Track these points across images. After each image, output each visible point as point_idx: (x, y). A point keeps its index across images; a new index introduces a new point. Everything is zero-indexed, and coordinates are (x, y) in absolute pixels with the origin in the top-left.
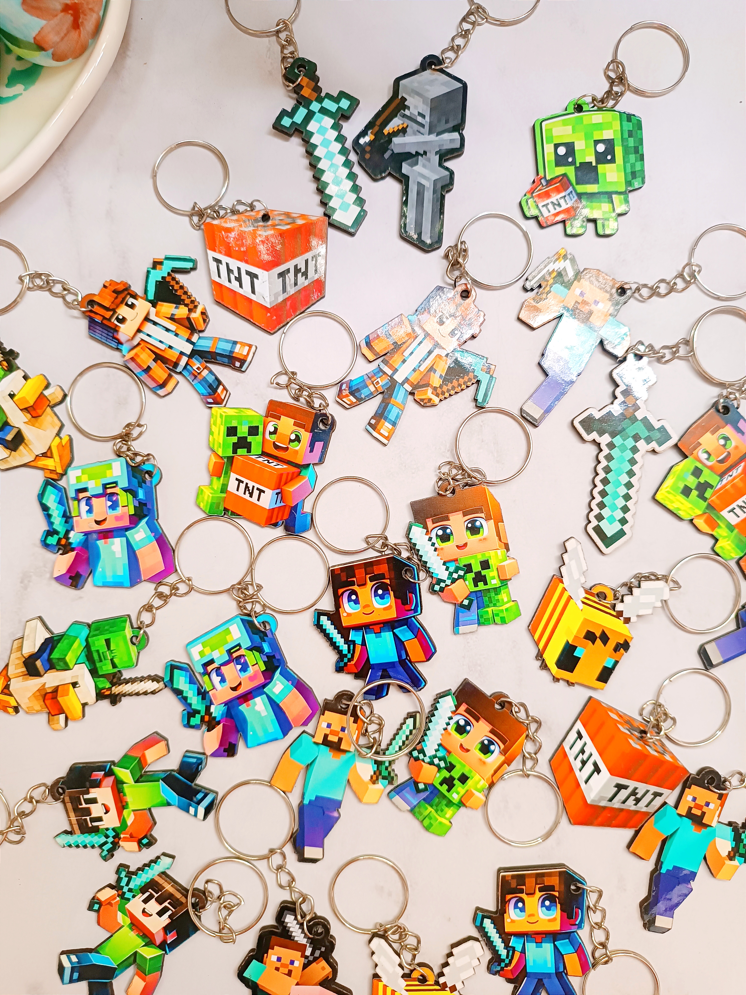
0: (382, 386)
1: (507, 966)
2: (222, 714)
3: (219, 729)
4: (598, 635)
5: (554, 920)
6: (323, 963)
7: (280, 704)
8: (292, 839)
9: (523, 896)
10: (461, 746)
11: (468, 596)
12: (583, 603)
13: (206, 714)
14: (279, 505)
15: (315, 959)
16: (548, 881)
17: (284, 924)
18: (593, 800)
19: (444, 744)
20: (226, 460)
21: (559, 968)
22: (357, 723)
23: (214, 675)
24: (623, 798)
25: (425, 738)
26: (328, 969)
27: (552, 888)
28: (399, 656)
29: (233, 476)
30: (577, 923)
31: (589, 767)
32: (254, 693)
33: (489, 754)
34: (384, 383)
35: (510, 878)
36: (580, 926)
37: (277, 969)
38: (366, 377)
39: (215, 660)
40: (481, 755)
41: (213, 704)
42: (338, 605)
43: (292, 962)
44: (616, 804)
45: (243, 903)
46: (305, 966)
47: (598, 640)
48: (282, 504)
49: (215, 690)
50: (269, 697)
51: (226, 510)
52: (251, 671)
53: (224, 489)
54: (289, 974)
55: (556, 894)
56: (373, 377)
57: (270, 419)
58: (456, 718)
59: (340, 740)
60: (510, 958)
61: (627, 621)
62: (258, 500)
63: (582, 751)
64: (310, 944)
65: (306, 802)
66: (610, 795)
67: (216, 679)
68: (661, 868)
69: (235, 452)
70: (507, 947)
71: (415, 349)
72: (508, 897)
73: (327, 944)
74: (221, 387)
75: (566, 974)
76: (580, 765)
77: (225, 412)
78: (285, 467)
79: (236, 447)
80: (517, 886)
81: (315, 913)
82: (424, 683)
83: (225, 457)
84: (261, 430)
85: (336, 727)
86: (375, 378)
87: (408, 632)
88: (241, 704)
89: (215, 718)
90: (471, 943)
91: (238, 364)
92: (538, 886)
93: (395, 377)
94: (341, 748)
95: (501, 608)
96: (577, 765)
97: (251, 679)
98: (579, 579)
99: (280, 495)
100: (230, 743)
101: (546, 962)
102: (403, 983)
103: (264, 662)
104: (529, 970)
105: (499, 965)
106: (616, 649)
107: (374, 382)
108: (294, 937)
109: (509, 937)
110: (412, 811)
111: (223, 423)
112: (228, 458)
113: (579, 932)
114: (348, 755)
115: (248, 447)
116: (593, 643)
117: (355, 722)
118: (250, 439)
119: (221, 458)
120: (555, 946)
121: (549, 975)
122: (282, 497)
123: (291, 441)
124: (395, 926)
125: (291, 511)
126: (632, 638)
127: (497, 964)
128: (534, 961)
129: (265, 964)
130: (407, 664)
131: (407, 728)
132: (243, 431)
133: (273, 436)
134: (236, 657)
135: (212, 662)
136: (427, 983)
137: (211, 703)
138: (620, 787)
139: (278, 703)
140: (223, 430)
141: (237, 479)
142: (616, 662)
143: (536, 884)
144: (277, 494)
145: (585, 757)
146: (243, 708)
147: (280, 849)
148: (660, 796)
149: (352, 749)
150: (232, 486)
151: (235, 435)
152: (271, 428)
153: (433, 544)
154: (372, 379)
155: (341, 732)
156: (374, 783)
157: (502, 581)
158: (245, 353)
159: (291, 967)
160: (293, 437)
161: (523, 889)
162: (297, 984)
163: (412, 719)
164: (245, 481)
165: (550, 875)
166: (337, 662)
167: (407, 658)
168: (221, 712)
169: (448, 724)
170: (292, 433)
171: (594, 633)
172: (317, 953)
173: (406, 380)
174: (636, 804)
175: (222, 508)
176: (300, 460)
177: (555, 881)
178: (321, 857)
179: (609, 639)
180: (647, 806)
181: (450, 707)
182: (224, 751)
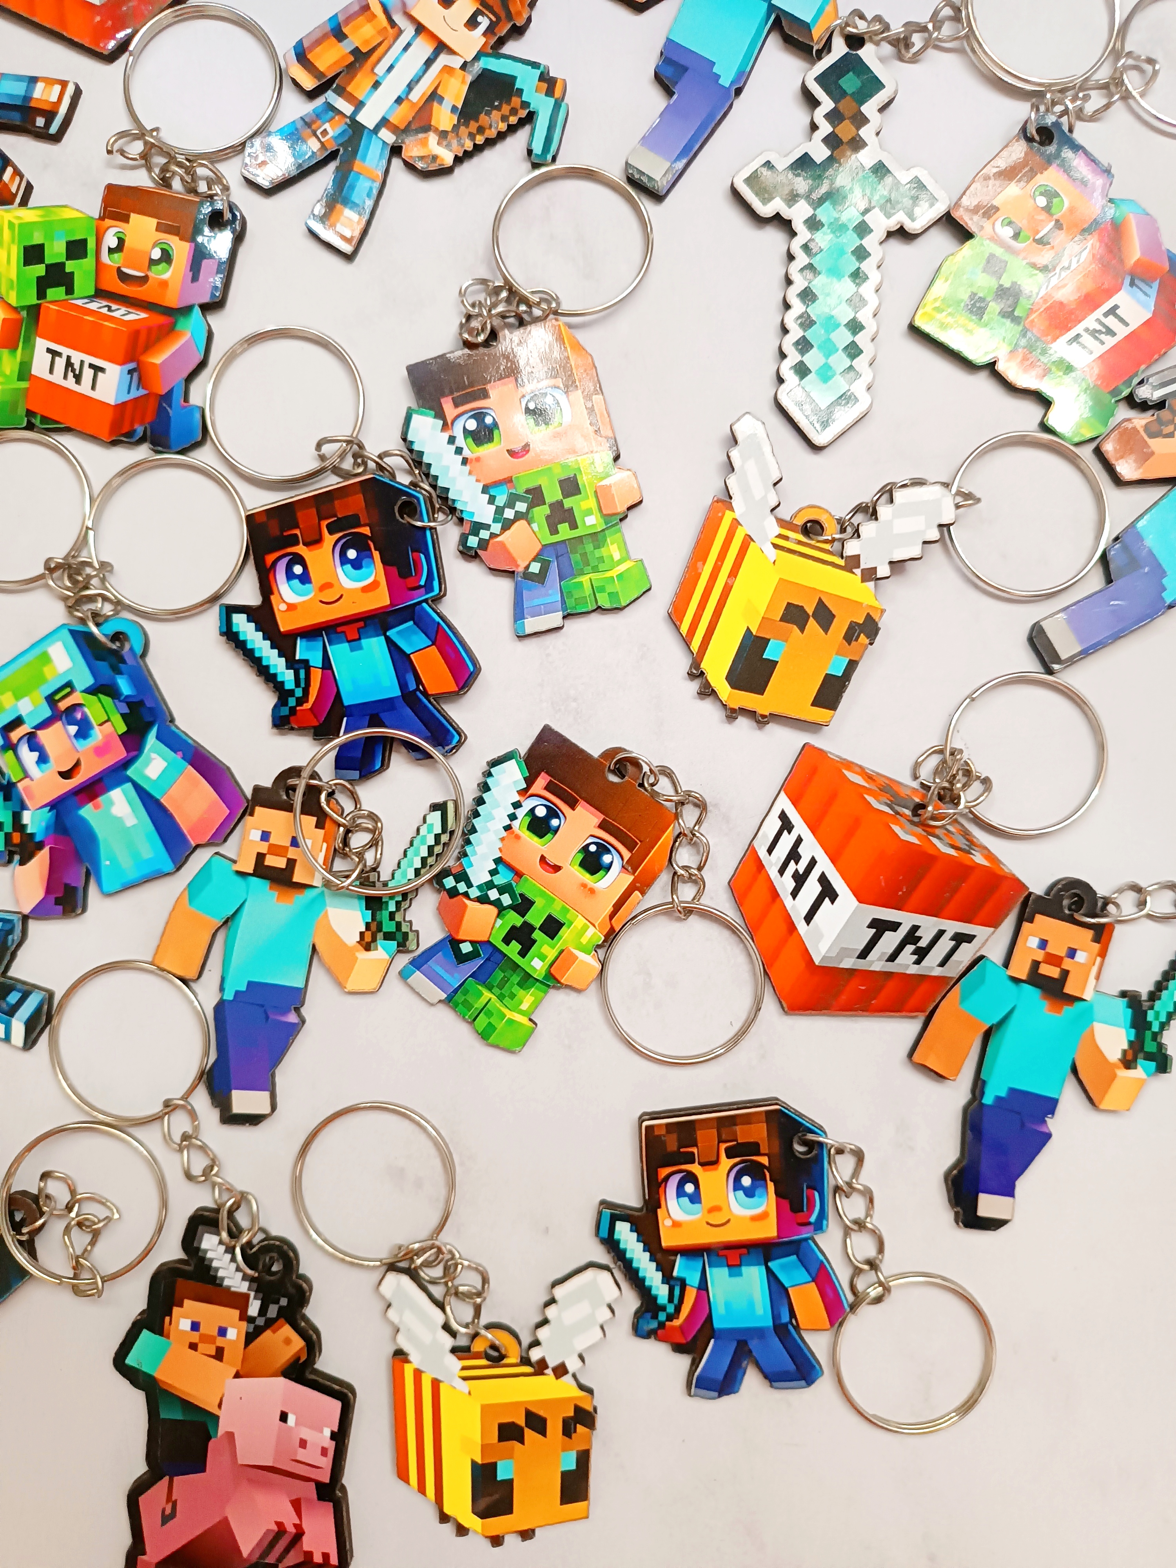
0: (335, 138)
1: (670, 1318)
2: (47, 828)
3: (41, 860)
4: (810, 610)
5: (763, 1216)
6: (287, 1330)
7: (162, 801)
8: (205, 1076)
9: (695, 1168)
10: (543, 859)
11: (538, 554)
12: (776, 546)
13: (15, 830)
14: (135, 393)
15: (270, 1324)
16: (744, 1133)
17: (200, 1254)
18: (824, 958)
19: (506, 858)
20: (24, 314)
21: (779, 1316)
22: (323, 828)
23: (24, 750)
24: (891, 950)
25: (468, 849)
26: (298, 1343)
27: (754, 1148)
28: (403, 685)
29: (41, 344)
30: (813, 1219)
31: (812, 888)
32: (106, 781)
33: (602, 873)
34: (338, 131)
35: (663, 1132)
36: (819, 1226)
37: (193, 1346)
38: (300, 124)
39: (25, 718)
40: (585, 877)
41: (27, 809)
42: (266, 588)
43: (222, 1332)
44: (876, 962)
45: (116, 1216)
46: (250, 1338)
47: (812, 622)
48: (142, 392)
49: (27, 779)
50: (137, 788)
51: (30, 413)
52: (97, 735)
53: (24, 372)
54: (219, 1355)
55: (764, 1160)
56: (314, 122)
57: (108, 222)
58: (528, 804)
59: (291, 863)
60: (676, 1301)
61: (870, 575)
62: (93, 387)
63: (794, 855)
64: (257, 1291)
65: (229, 996)
66: (861, 946)
67: (29, 757)
68: (982, 1094)
69: (41, 294)
70: (668, 1278)
71: (397, 59)
72: (664, 1172)
73: (292, 1290)
74: (9, 171)
75: (797, 1328)
76: (792, 884)
77: (19, 218)
78: (143, 315)
79: (42, 285)
80: (680, 1147)
81: (262, 1230)
82: (457, 738)
83: (23, 308)
84: (91, 245)
85: (280, 838)
86: (319, 122)
87: (416, 633)
88: (82, 804)
89: (32, 835)
90: (590, 1273)
91: (40, 122)
92: (723, 1146)
93: (360, 118)
94: (295, 880)
95: (608, 574)
96: (785, 884)
97: (100, 751)
98: (764, 498)
99: (135, 375)
100: (67, 886)
101: (751, 1305)
102: (454, 1364)
103: (123, 716)
104: (717, 1324)
105: (655, 1317)
106: (850, 636)
107: (318, 133)
108: (223, 1279)
109: (673, 1258)
110: (449, 1001)
111: (16, 241)
112: (30, 308)
113: (819, 1238)
114: (309, 894)
115: (66, 281)
116: (802, 630)
117: (319, 825)
118: (70, 266)
119: (15, 309)
120: (769, 1271)
121: (759, 1333)
122: (140, 379)
123: (153, 262)
124: (431, 1248)
125: (160, 405)
126: (883, 611)
127: (649, 1315)
128: (727, 1305)
129: (168, 1337)
130: (420, 700)
131: (430, 831)
132: (56, 252)
133: (116, 256)
134: (67, 709)
135: (18, 722)
136: (506, 1361)
137: (23, 807)
138: (880, 927)
139: (158, 796)
140: (16, 254)
141: (49, 350)
142: (852, 665)
143: (720, 1141)
144: (130, 372)
145: (802, 867)
146: (87, 812)
147: (185, 1097)
148: (970, 942)
149: (317, 882)
150: (40, 366)
151: (40, 260)
152: (111, 241)
153: (459, 451)
154: (314, 127)
155: (291, 849)
156: (368, 948)
157: (607, 517)
158: (54, 98)
159: (220, 1341)
160: (156, 254)
161: (693, 1153)
162: (237, 1375)
163: (439, 813)
164: (65, 351)
165: (747, 1119)
166: (275, 707)
167: (418, 689)
168: (44, 825)
169: (513, 817)
170: (154, 247)
171: (802, 607)
172: (273, 1310)
173: (384, 122)
174: (918, 962)
175: (22, 411)
176: (172, 300)
177: (759, 1133)
178: (267, 1110)
179: (834, 616)
180: (942, 964)
181: (515, 782)
182: (56, 904)
